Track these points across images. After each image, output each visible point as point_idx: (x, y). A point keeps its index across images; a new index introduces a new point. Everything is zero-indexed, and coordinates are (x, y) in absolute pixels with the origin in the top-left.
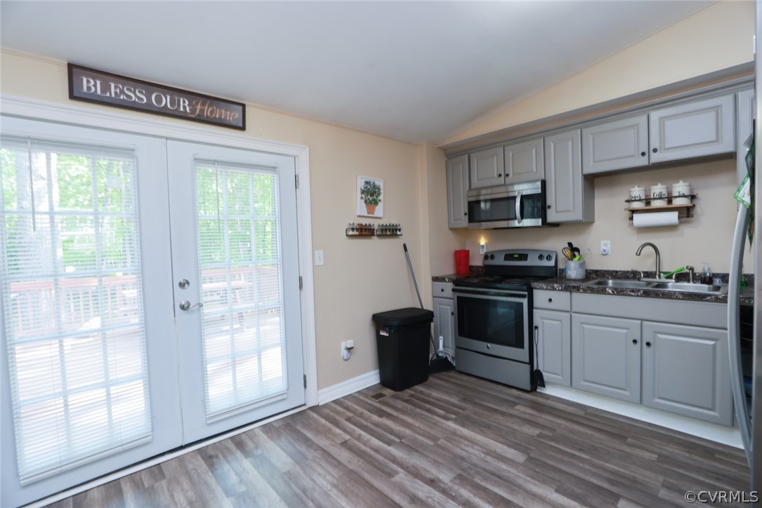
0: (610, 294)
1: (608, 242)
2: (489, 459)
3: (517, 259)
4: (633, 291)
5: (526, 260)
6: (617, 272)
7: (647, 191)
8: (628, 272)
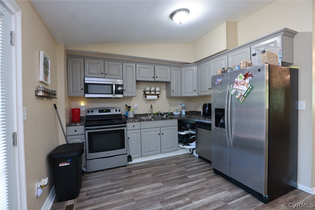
0: (153, 121)
1: (137, 104)
2: (156, 191)
3: (105, 112)
4: (158, 119)
5: (110, 112)
6: (140, 114)
7: (150, 89)
8: (143, 114)
